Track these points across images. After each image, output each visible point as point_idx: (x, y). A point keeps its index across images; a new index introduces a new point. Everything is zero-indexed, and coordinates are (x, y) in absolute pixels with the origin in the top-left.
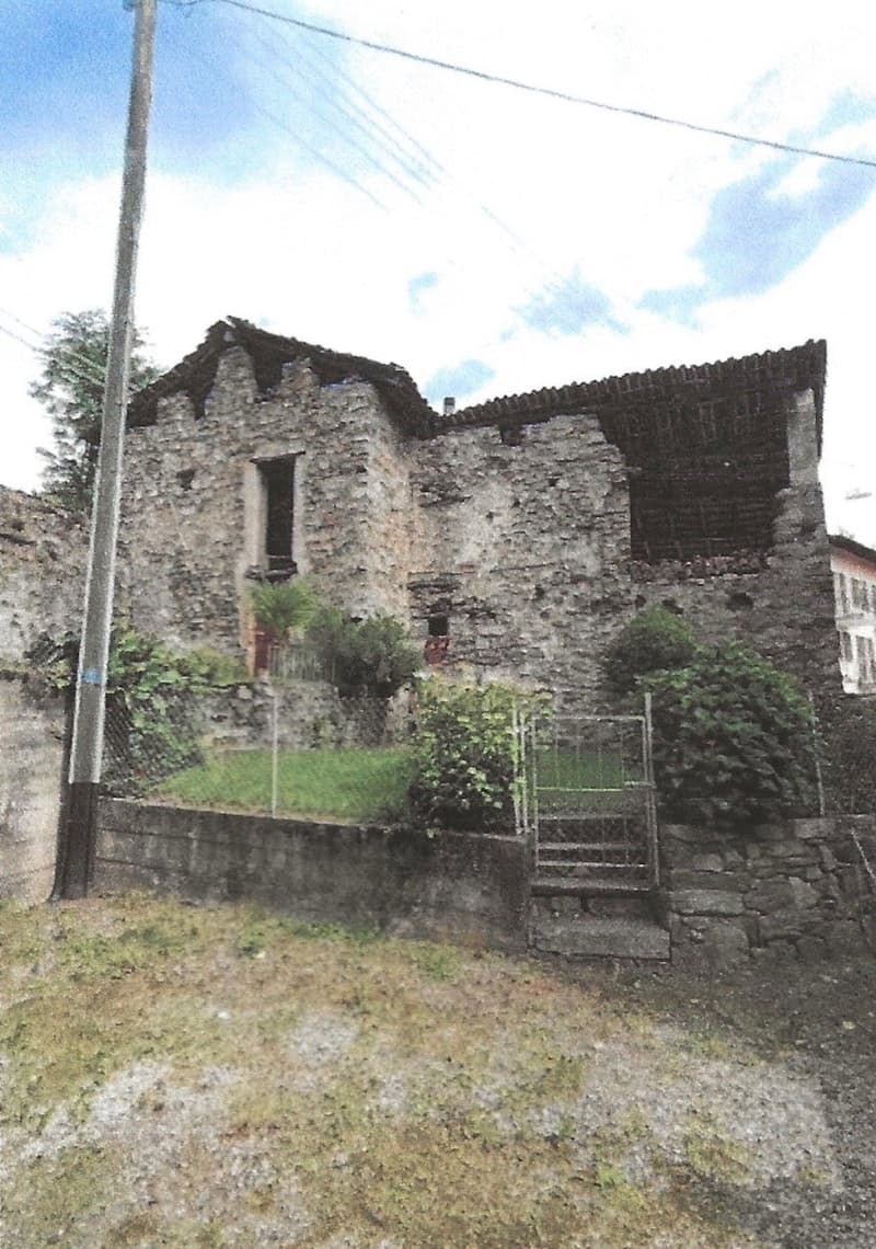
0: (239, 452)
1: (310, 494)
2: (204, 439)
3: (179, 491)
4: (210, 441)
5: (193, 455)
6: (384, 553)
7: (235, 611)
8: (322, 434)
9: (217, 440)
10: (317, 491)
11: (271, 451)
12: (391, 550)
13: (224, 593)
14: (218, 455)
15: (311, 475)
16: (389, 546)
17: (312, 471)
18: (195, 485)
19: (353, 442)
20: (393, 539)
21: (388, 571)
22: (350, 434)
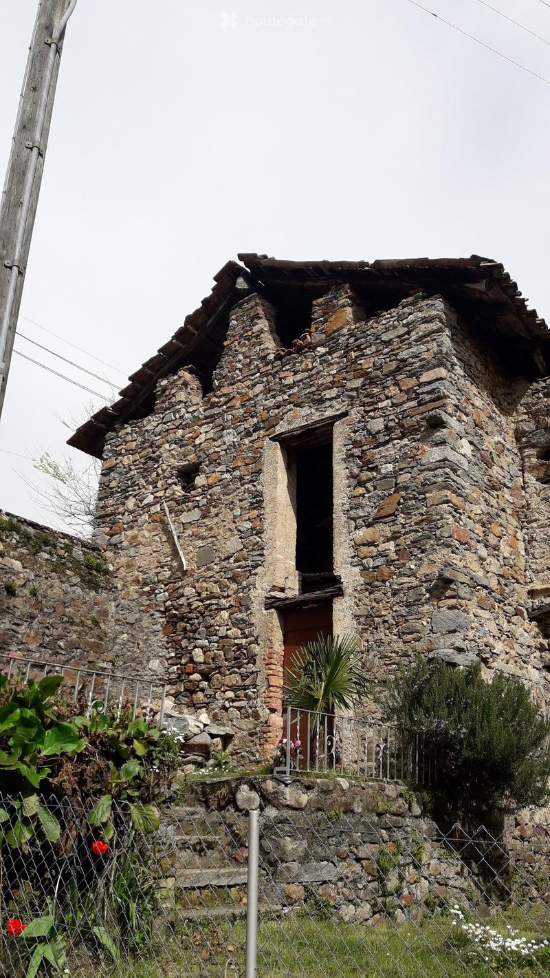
0: (257, 428)
1: (356, 471)
2: (212, 418)
3: (178, 491)
4: (219, 421)
5: (197, 442)
6: (483, 552)
7: (252, 659)
8: (372, 381)
9: (228, 417)
10: (369, 465)
11: (299, 418)
12: (496, 548)
13: (235, 631)
14: (230, 437)
15: (356, 444)
16: (492, 540)
17: (357, 437)
18: (200, 480)
19: (421, 385)
20: (497, 530)
21: (493, 583)
22: (415, 374)
